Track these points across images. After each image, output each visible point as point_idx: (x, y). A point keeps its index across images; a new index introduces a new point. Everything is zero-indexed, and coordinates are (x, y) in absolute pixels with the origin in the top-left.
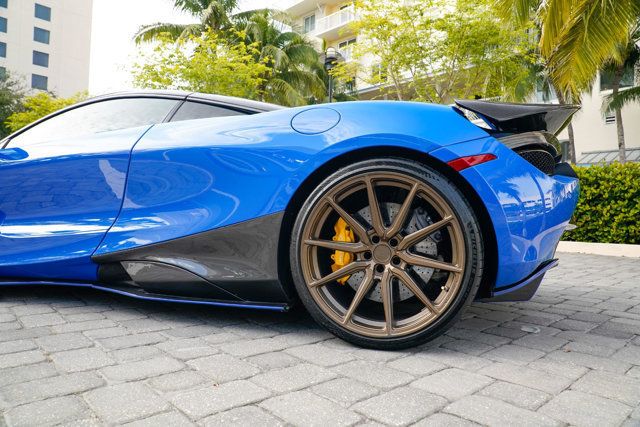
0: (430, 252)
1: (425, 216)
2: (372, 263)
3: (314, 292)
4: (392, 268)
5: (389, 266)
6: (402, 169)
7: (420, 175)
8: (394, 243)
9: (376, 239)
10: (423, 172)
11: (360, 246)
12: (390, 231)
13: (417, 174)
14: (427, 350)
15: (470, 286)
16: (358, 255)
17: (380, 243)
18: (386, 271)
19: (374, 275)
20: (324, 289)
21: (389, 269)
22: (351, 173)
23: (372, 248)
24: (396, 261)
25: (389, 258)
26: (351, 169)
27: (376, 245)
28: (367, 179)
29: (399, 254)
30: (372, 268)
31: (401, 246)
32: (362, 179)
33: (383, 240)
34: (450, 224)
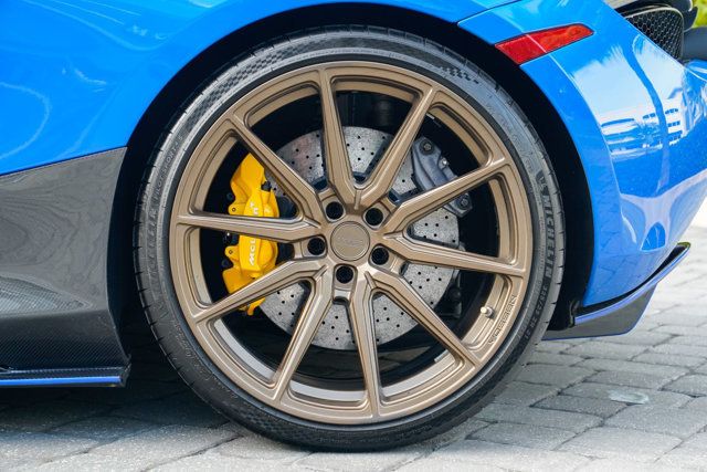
0: (442, 237)
1: (435, 157)
2: (330, 262)
3: (201, 332)
4: (373, 271)
5: (365, 269)
6: (386, 53)
7: (439, 71)
8: (374, 217)
9: (334, 211)
10: (446, 65)
11: (298, 229)
12: (369, 192)
13: (432, 68)
14: (448, 446)
15: (541, 303)
16: (297, 246)
17: (345, 217)
18: (361, 278)
19: (333, 289)
20: (220, 325)
21: (367, 274)
22: (287, 62)
23: (328, 229)
24: (380, 256)
25: (366, 251)
26: (287, 54)
27: (336, 223)
28: (324, 78)
29: (387, 241)
30: (329, 274)
31: (391, 225)
32: (312, 77)
33: (351, 211)
34: (499, 177)
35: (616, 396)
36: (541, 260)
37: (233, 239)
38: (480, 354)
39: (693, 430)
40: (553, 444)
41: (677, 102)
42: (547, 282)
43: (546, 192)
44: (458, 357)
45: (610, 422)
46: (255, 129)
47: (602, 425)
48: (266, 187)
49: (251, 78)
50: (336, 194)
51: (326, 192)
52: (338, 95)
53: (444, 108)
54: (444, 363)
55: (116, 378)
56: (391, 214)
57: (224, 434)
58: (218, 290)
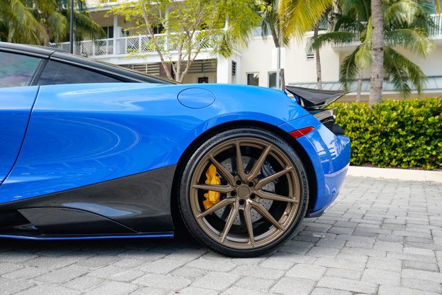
0: (270, 190)
1: (268, 165)
2: (238, 198)
3: (199, 221)
4: (251, 201)
5: (248, 201)
6: (256, 135)
7: (272, 141)
8: (251, 184)
9: (239, 183)
10: (274, 139)
11: (228, 188)
12: (250, 177)
13: (270, 140)
14: (272, 255)
16: (227, 194)
17: (242, 185)
18: (247, 204)
19: (239, 207)
20: (204, 219)
22: (226, 138)
23: (237, 188)
24: (253, 197)
25: (248, 195)
26: (226, 135)
27: (239, 187)
28: (237, 143)
29: (255, 192)
30: (238, 203)
31: (257, 187)
32: (234, 142)
33: (244, 182)
34: (290, 173)
35: (315, 235)
36: (303, 198)
37: (207, 191)
38: (285, 227)
39: (342, 246)
40: (304, 253)
41: (333, 145)
42: (304, 204)
43: (304, 177)
44: (278, 228)
45: (317, 244)
46: (215, 158)
47: (315, 246)
48: (217, 175)
49: (215, 143)
50: (240, 177)
51: (237, 177)
52: (240, 147)
53: (273, 152)
54: (272, 229)
55: (172, 235)
56: (256, 184)
57: (203, 252)
58: (203, 209)
